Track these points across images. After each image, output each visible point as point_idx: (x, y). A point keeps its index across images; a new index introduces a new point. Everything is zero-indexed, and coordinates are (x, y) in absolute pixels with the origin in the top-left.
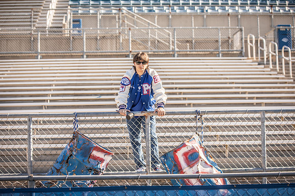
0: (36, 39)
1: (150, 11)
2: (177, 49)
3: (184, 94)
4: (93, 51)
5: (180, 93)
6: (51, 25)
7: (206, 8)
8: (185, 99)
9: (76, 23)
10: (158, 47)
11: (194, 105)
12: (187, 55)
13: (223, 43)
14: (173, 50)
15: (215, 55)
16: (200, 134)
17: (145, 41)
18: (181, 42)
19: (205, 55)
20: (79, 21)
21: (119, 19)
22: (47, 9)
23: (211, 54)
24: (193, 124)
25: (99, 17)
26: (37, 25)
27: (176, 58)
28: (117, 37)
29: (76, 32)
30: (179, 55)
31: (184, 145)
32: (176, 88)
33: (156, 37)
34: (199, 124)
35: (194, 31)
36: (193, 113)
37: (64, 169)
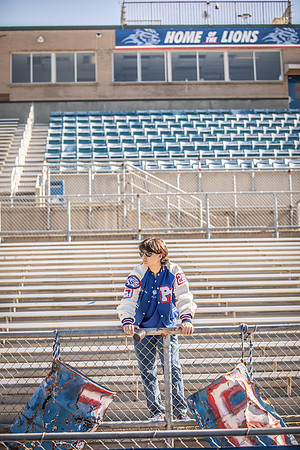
1: (169, 166)
2: (210, 226)
3: (223, 296)
4: (82, 230)
5: (216, 296)
6: (17, 190)
7: (255, 161)
8: (224, 304)
9: (57, 187)
10: (182, 224)
11: (239, 314)
12: (226, 235)
13: (281, 215)
14: (205, 228)
15: (269, 235)
16: (248, 361)
17: (162, 214)
18: (218, 214)
19: (254, 235)
20: (60, 183)
21: (122, 180)
22: (11, 164)
23: (263, 233)
24: (237, 345)
25: (91, 177)
27: (209, 240)
28: (119, 209)
29: (55, 201)
30: (214, 236)
31: (223, 380)
32: (210, 288)
33: (179, 208)
34: (246, 345)
35: (236, 197)
36: (236, 330)
37: (38, 419)
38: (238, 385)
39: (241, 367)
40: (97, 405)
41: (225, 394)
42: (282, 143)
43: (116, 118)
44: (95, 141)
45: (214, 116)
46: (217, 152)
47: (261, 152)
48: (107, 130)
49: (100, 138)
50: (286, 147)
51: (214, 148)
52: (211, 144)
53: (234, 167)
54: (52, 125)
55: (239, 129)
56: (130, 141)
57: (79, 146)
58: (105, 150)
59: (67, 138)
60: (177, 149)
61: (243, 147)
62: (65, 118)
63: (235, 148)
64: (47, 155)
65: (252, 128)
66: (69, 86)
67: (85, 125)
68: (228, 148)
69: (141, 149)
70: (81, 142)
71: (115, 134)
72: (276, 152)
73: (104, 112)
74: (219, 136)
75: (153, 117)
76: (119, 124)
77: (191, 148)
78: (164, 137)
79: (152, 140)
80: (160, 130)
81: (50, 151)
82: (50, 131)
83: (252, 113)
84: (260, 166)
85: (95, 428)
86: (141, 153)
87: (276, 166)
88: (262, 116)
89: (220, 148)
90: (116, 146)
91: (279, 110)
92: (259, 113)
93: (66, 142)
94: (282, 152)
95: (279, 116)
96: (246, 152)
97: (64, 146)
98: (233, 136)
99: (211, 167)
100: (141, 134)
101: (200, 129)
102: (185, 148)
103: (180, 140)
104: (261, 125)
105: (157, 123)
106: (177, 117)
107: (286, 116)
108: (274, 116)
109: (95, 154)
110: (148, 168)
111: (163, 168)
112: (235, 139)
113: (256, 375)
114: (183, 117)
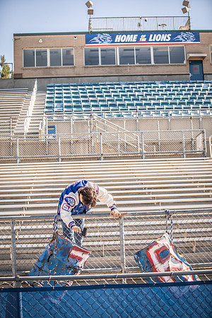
0: (14, 145)
1: (119, 116)
2: (144, 152)
3: (153, 193)
4: (67, 155)
5: (149, 193)
6: (28, 131)
7: (171, 112)
8: (154, 198)
9: (52, 129)
10: (127, 150)
11: (163, 204)
12: (154, 157)
13: (186, 144)
14: (141, 153)
15: (180, 156)
17: (115, 144)
18: (148, 144)
19: (170, 156)
20: (54, 127)
21: (91, 124)
22: (24, 116)
23: (176, 155)
25: (72, 122)
26: (15, 132)
27: (144, 160)
28: (89, 141)
29: (51, 137)
30: (147, 157)
31: (155, 243)
32: (145, 188)
33: (125, 141)
35: (160, 134)
36: (163, 213)
37: (45, 268)
38: (164, 246)
39: (166, 235)
40: (80, 259)
41: (157, 252)
42: (186, 101)
43: (87, 87)
44: (74, 101)
45: (145, 85)
46: (147, 107)
47: (174, 106)
48: (81, 95)
49: (77, 99)
50: (188, 103)
51: (145, 104)
52: (144, 102)
53: (158, 116)
54: (48, 92)
55: (160, 93)
56: (95, 101)
57: (65, 104)
58: (80, 107)
59: (57, 100)
60: (123, 105)
61: (163, 104)
62: (56, 88)
63: (158, 104)
64: (46, 110)
65: (168, 92)
66: (58, 68)
67: (68, 92)
68: (154, 104)
69: (102, 106)
70: (65, 102)
71: (86, 97)
72: (183, 106)
73: (79, 83)
74: (148, 97)
75: (109, 86)
76: (88, 91)
77: (132, 105)
78: (115, 98)
79: (108, 100)
80: (113, 94)
81: (47, 108)
82: (47, 96)
83: (168, 83)
84: (173, 115)
85: (79, 273)
86: (102, 108)
87: (183, 115)
88: (174, 85)
89: (149, 104)
90: (87, 104)
91: (184, 81)
92: (172, 83)
93: (56, 102)
94: (186, 106)
95: (184, 85)
96: (165, 106)
97: (55, 104)
98: (157, 97)
99: (144, 116)
100: (102, 96)
101: (137, 93)
102: (128, 105)
103: (125, 100)
104: (173, 90)
105: (111, 90)
106: (123, 86)
107: (188, 85)
108: (181, 85)
109: (74, 109)
110: (106, 117)
111: (115, 116)
112: (158, 99)
113: (175, 240)
114: (127, 86)
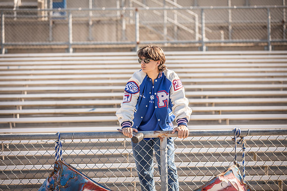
2: (205, 40)
3: (217, 105)
4: (83, 42)
6: (20, 4)
8: (217, 112)
10: (179, 37)
11: (232, 122)
12: (220, 48)
13: (273, 29)
14: (201, 41)
15: (262, 48)
16: (240, 164)
18: (213, 28)
19: (247, 48)
23: (257, 47)
24: (229, 150)
27: (204, 52)
28: (118, 22)
29: (57, 15)
30: (209, 49)
31: (216, 181)
32: (205, 97)
33: (176, 22)
34: (239, 150)
38: (231, 186)
39: (234, 168)
